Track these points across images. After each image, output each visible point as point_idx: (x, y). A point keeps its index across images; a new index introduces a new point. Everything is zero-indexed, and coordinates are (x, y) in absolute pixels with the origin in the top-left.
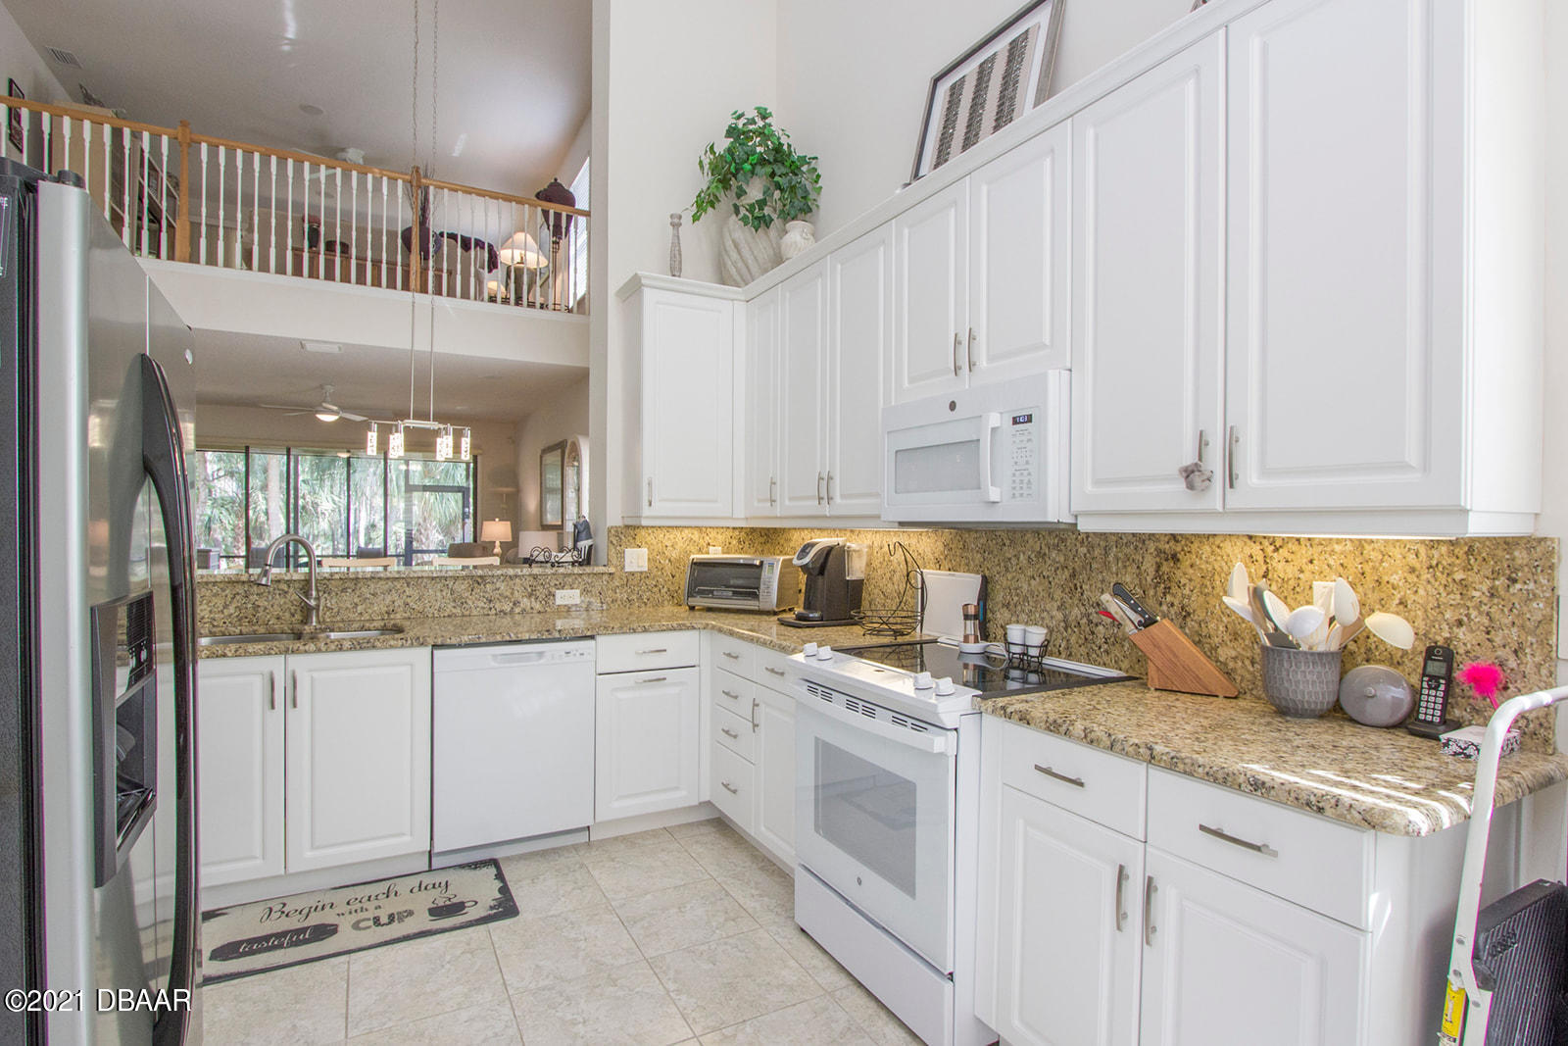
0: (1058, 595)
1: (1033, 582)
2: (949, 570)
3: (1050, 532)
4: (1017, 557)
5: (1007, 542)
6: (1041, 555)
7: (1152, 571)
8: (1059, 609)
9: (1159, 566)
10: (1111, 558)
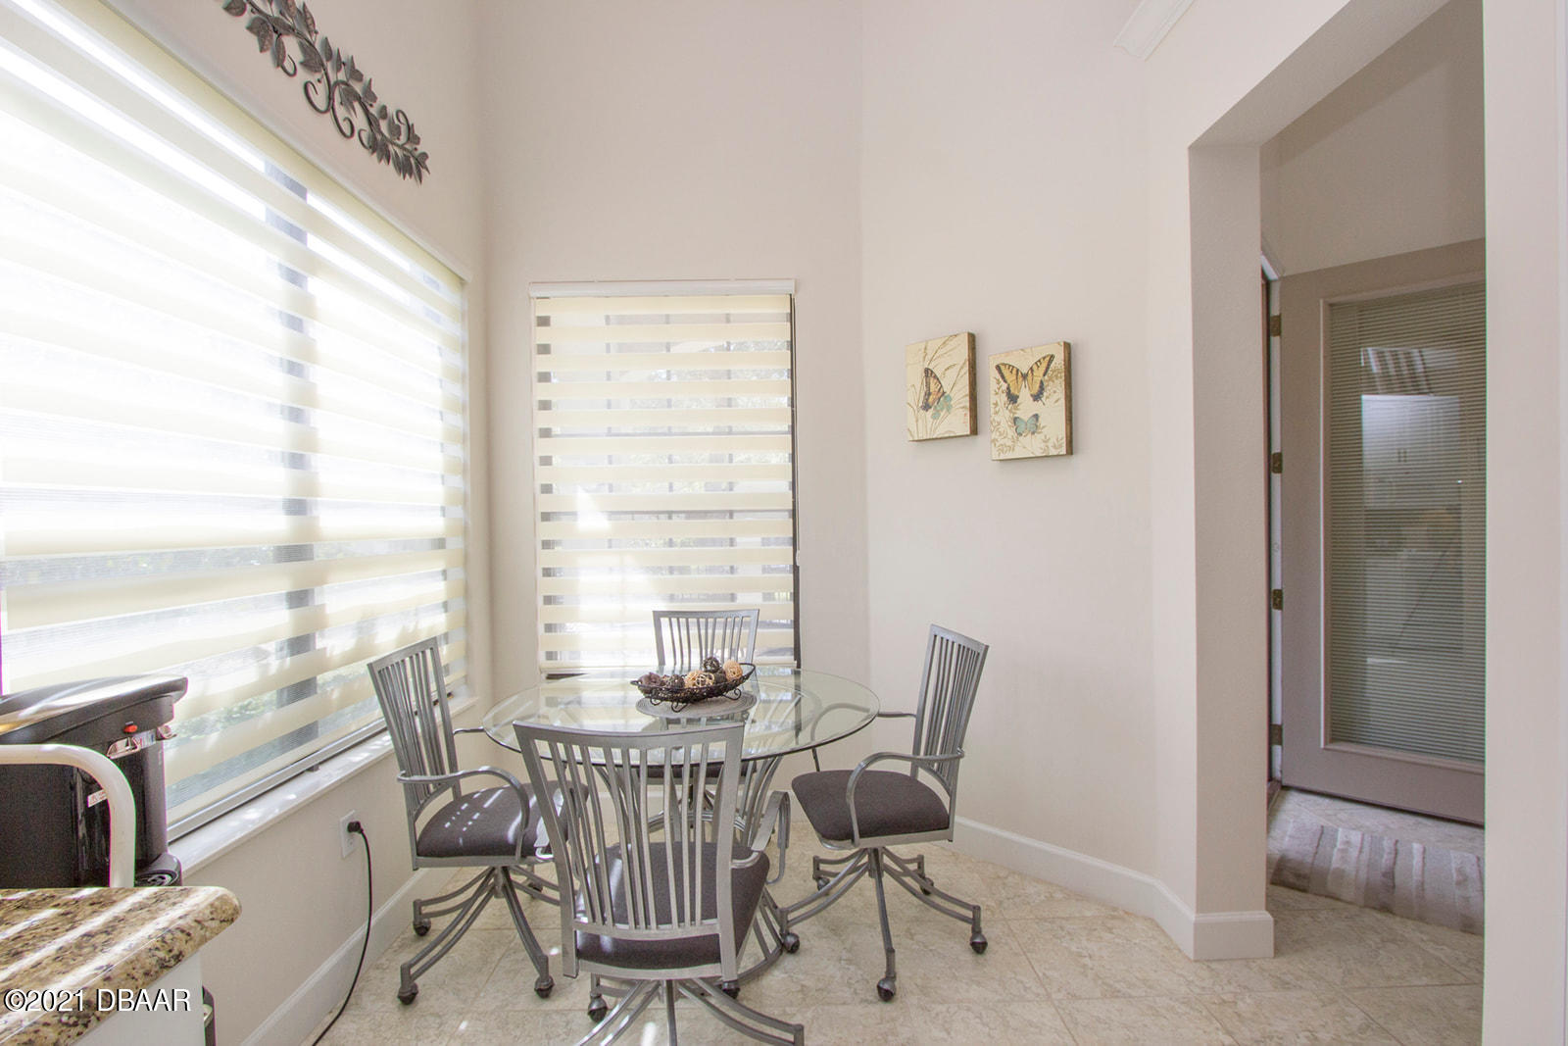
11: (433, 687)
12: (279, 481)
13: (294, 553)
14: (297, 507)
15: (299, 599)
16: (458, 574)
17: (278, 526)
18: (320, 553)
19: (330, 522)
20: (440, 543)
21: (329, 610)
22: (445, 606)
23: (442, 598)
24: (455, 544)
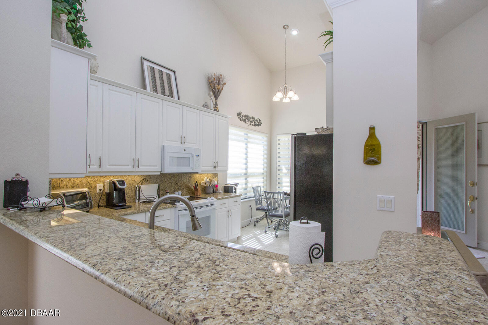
0: (173, 185)
1: (168, 184)
2: (146, 184)
3: (171, 174)
4: (165, 179)
5: (162, 176)
6: (170, 178)
7: (188, 180)
8: (173, 188)
9: (189, 178)
10: (182, 178)
11: (260, 193)
12: (244, 166)
13: (246, 174)
14: (246, 169)
15: (246, 179)
16: (265, 178)
17: (244, 171)
18: (248, 174)
19: (249, 171)
20: (263, 174)
21: (249, 181)
22: (263, 182)
23: (263, 181)
24: (265, 174)
